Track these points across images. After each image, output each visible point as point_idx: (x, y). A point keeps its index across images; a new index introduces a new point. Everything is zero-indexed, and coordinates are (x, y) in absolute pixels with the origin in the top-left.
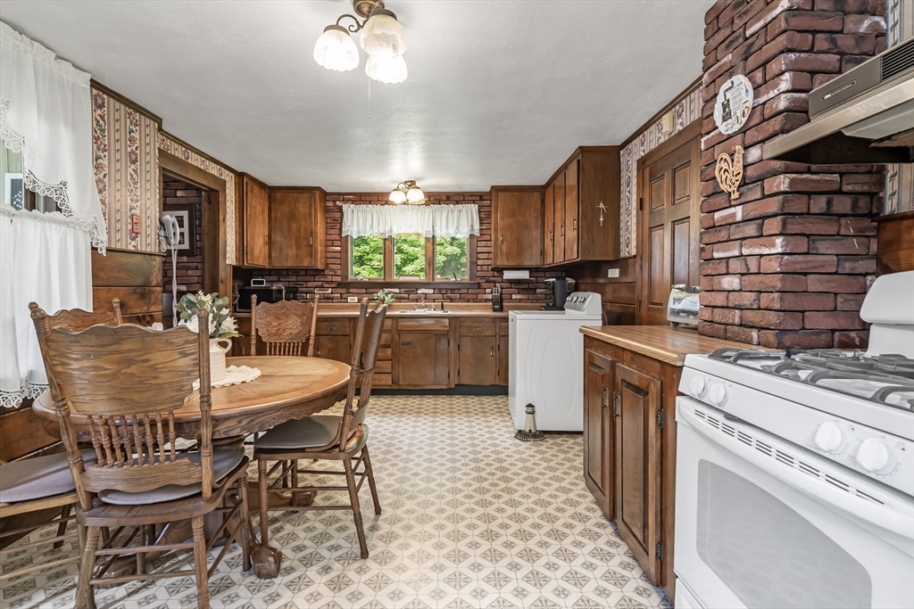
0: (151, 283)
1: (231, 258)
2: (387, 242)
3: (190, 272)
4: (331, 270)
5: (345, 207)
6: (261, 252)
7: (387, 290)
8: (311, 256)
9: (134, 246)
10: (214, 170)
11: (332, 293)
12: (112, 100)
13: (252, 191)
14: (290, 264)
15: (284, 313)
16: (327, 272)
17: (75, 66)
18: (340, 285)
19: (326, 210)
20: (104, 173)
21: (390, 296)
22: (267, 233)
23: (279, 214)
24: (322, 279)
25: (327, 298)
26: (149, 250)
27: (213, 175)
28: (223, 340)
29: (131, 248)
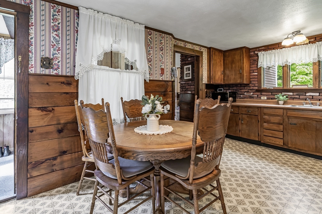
0: (167, 91)
1: (205, 80)
2: (284, 68)
3: (192, 86)
4: (253, 84)
5: (259, 54)
6: (219, 78)
7: (283, 93)
8: (241, 78)
9: (162, 79)
10: (197, 48)
11: (253, 95)
12: (154, 32)
13: (214, 54)
14: (232, 82)
15: (207, 104)
16: (250, 85)
17: (140, 24)
18: (258, 91)
19: (250, 57)
20: (151, 56)
21: (285, 97)
22: (222, 70)
23: (227, 62)
24: (248, 88)
25: (250, 97)
26: (167, 80)
27: (197, 50)
28: (157, 115)
29: (161, 79)
